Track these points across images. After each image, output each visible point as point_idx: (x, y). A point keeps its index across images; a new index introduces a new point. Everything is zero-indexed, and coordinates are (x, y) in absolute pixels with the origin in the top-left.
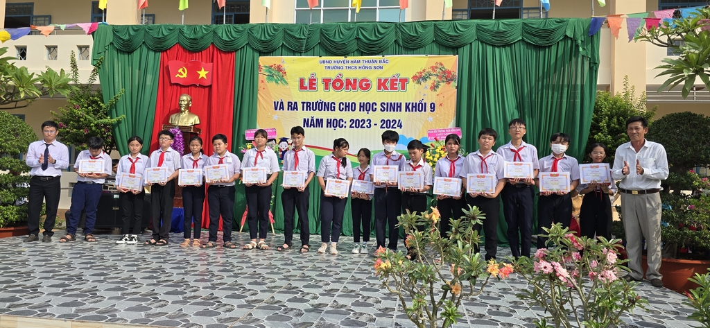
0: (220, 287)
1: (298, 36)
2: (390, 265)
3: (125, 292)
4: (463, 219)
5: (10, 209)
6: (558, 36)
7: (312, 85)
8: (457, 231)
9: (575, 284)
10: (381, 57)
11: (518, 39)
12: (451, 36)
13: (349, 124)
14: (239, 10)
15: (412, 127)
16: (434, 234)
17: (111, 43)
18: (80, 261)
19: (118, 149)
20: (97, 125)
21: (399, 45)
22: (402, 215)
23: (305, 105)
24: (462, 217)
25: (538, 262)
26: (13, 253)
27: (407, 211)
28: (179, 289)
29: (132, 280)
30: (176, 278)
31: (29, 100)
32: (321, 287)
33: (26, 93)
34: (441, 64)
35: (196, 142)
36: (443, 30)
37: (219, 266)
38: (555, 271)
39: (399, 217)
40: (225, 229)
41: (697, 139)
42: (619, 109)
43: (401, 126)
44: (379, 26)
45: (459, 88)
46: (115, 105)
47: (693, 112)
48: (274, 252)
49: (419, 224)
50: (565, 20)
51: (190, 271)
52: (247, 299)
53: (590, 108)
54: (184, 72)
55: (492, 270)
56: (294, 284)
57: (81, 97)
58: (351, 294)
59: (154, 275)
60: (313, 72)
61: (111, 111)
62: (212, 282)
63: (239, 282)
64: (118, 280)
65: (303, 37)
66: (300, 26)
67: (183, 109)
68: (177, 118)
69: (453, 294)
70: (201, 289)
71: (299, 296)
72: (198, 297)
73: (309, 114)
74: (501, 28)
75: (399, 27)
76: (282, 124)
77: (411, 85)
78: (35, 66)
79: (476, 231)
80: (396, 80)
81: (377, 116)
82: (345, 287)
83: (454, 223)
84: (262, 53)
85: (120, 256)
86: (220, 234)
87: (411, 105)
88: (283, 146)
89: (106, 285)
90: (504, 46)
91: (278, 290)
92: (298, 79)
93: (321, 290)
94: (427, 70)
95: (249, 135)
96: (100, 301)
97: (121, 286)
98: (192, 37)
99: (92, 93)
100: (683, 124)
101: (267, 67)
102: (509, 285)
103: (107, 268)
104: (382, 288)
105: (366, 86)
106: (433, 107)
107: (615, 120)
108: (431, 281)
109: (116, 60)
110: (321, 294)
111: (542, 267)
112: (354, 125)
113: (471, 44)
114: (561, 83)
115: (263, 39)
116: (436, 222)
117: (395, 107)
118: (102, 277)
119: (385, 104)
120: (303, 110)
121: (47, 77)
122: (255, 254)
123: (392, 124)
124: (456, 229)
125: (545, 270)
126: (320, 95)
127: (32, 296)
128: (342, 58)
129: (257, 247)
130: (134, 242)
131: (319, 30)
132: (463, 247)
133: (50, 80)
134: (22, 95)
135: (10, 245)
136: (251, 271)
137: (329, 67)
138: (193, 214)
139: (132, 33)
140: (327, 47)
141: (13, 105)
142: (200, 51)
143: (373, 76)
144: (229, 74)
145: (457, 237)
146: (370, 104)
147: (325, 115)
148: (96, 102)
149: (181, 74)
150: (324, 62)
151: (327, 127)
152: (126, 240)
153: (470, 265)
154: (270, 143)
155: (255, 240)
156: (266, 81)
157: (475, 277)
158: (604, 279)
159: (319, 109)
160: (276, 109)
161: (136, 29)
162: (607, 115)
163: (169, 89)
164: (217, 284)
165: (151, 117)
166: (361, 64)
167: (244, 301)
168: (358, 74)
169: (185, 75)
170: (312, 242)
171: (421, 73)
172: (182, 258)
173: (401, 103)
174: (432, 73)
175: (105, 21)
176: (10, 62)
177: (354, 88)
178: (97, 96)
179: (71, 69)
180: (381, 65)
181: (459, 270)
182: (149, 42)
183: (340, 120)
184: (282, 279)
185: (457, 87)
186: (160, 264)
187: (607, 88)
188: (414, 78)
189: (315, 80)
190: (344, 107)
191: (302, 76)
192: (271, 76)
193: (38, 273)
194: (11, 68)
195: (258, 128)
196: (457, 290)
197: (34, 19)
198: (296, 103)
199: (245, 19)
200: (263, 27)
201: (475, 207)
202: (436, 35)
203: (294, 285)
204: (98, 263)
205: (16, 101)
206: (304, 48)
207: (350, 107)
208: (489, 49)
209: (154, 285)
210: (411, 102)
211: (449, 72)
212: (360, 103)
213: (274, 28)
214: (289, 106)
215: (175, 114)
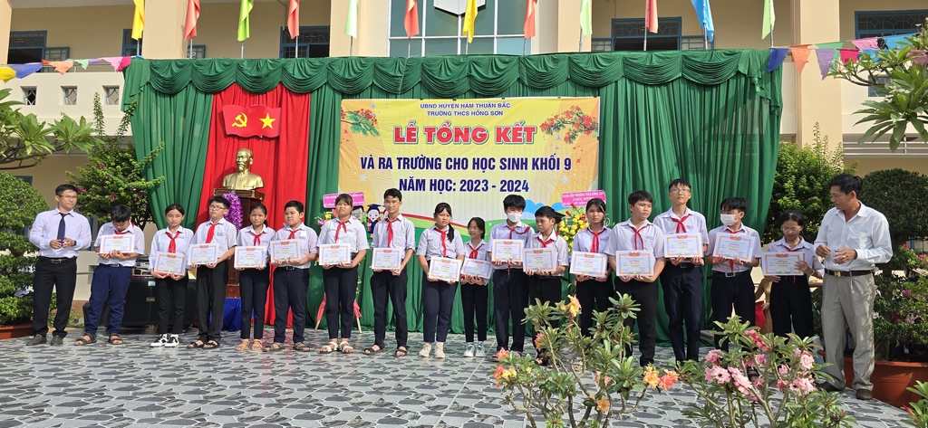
0: (289, 404)
1: (392, 73)
2: (515, 373)
3: (161, 411)
4: (611, 312)
5: (9, 302)
6: (729, 73)
7: (411, 136)
8: (603, 328)
9: (760, 396)
10: (500, 99)
11: (677, 76)
12: (590, 72)
13: (459, 185)
14: (315, 40)
15: (542, 189)
16: (573, 331)
17: (148, 83)
18: (101, 370)
19: (154, 221)
20: (127, 190)
21: (523, 84)
22: (531, 307)
23: (402, 161)
24: (609, 309)
25: (711, 367)
26: (12, 360)
27: (538, 300)
28: (233, 407)
29: (170, 396)
30: (229, 392)
31: (38, 158)
32: (423, 403)
33: (34, 148)
34: (578, 109)
35: (259, 210)
36: (581, 65)
37: (287, 375)
38: (733, 380)
39: (526, 310)
40: (296, 325)
41: (911, 204)
42: (809, 165)
43: (527, 189)
44: (497, 60)
45: (602, 139)
46: (152, 163)
47: (904, 170)
48: (360, 356)
49: (553, 318)
50: (737, 51)
51: (248, 383)
52: (324, 420)
53: (772, 164)
54: (243, 118)
55: (651, 379)
56: (388, 399)
57: (107, 153)
58: (463, 411)
59: (201, 388)
60: (413, 119)
61: (146, 170)
62: (278, 398)
63: (313, 398)
64: (152, 396)
65: (399, 75)
66: (394, 61)
67: (241, 168)
68: (233, 179)
69: (599, 412)
70: (263, 407)
71: (393, 415)
72: (259, 418)
73: (407, 174)
74: (655, 63)
75: (523, 61)
76: (372, 187)
77: (540, 136)
78: (48, 112)
79: (628, 327)
80: (521, 129)
81: (496, 176)
82: (455, 403)
83: (599, 316)
84: (345, 95)
85: (155, 363)
86: (289, 332)
87: (539, 161)
88: (373, 216)
89: (136, 403)
90: (659, 85)
91: (365, 408)
92: (392, 129)
93: (423, 408)
94: (560, 117)
95: (328, 201)
96: (128, 424)
97: (157, 403)
98: (254, 75)
99: (122, 147)
100: (893, 185)
101: (351, 113)
102: (672, 397)
103: (137, 380)
104: (505, 403)
105: (479, 136)
106: (568, 164)
107: (804, 179)
108: (569, 393)
109: (154, 105)
110: (423, 413)
111: (716, 374)
112: (465, 187)
113: (616, 82)
114: (733, 132)
115: (347, 76)
116: (575, 315)
117: (519, 164)
118: (131, 392)
119: (505, 160)
120: (399, 168)
121: (62, 128)
122: (335, 359)
123: (515, 186)
124: (601, 325)
125: (720, 379)
126: (421, 148)
127: (35, 418)
128: (450, 101)
129: (338, 350)
130: (174, 344)
131: (420, 66)
132: (612, 349)
133: (67, 131)
134: (29, 151)
135: (9, 350)
136: (330, 381)
137: (433, 113)
138: (254, 305)
139: (175, 69)
140: (429, 87)
141: (16, 164)
142: (265, 92)
143: (490, 124)
144: (302, 122)
145: (604, 335)
146: (486, 159)
147: (428, 175)
148: (126, 159)
149: (240, 123)
150: (426, 106)
151: (431, 189)
152: (164, 341)
153: (621, 372)
154: (356, 211)
155: (335, 340)
156: (350, 131)
157: (628, 389)
158: (797, 390)
159: (420, 167)
160: (364, 167)
161: (181, 65)
162: (793, 173)
163: (223, 142)
164: (285, 400)
165: (199, 178)
166: (475, 109)
167: (320, 423)
168: (471, 122)
169: (244, 124)
170: (411, 342)
171: (552, 120)
172: (237, 365)
173: (526, 159)
174: (566, 119)
175: (140, 54)
176: (14, 108)
177: (466, 140)
178: (129, 152)
179: (94, 116)
180: (500, 109)
181: (607, 380)
182: (198, 82)
183: (447, 181)
184: (371, 393)
185: (599, 138)
186: (209, 374)
187: (793, 138)
188: (543, 126)
189: (414, 129)
190: (452, 164)
191: (398, 125)
192: (357, 125)
193: (44, 388)
194: (14, 116)
195: (341, 192)
196: (604, 406)
197: (48, 52)
198: (389, 159)
199: (324, 51)
200: (347, 62)
201: (626, 295)
202: (571, 71)
203: (387, 401)
204: (125, 374)
205: (21, 159)
206: (400, 89)
207: (460, 164)
208: (640, 88)
209: (200, 402)
210: (540, 157)
211: (589, 119)
212: (474, 159)
213: (361, 63)
214: (380, 163)
215: (231, 175)
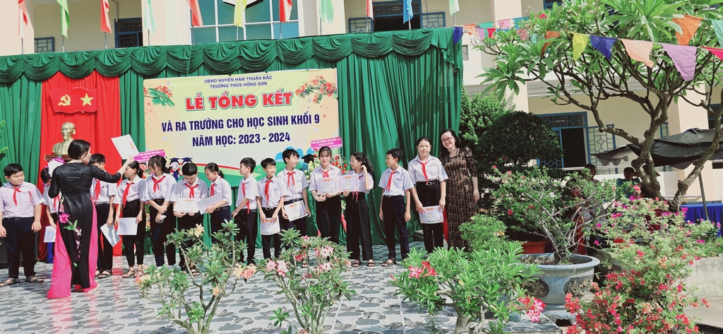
1: (181, 58)
6: (425, 46)
7: (199, 104)
10: (264, 73)
11: (390, 50)
12: (328, 50)
13: (238, 140)
15: (300, 139)
21: (280, 61)
23: (193, 124)
34: (322, 78)
36: (321, 45)
43: (288, 139)
44: (260, 44)
45: (340, 99)
50: (430, 30)
54: (67, 98)
60: (199, 91)
63: (88, 306)
65: (187, 58)
66: (183, 49)
67: (65, 138)
68: (61, 147)
73: (198, 133)
74: (374, 41)
75: (278, 43)
76: (172, 145)
77: (295, 99)
80: (281, 95)
81: (265, 131)
84: (146, 77)
87: (297, 117)
88: (175, 167)
90: (378, 58)
91: (120, 309)
92: (185, 100)
94: (309, 84)
98: (73, 64)
101: (152, 89)
105: (251, 101)
106: (317, 119)
107: (481, 119)
112: (243, 141)
113: (347, 57)
115: (146, 62)
119: (271, 119)
120: (192, 129)
123: (280, 137)
126: (207, 113)
128: (226, 76)
131: (202, 50)
137: (214, 86)
139: (11, 64)
140: (210, 66)
142: (82, 77)
143: (258, 92)
144: (114, 99)
146: (257, 119)
147: (214, 133)
149: (63, 102)
150: (209, 81)
151: (217, 144)
159: (207, 128)
160: (164, 130)
161: (15, 59)
162: (474, 116)
163: (53, 119)
165: (36, 147)
166: (246, 81)
168: (244, 91)
169: (68, 103)
171: (303, 87)
173: (287, 117)
174: (314, 86)
177: (241, 105)
180: (265, 81)
182: (29, 72)
183: (229, 136)
185: (338, 99)
188: (297, 91)
189: (201, 99)
190: (232, 123)
191: (188, 96)
192: (156, 99)
195: (148, 150)
198: (184, 123)
200: (146, 51)
202: (315, 50)
206: (188, 69)
207: (237, 123)
208: (364, 61)
210: (297, 115)
211: (330, 85)
212: (248, 119)
213: (156, 51)
214: (177, 126)
215: (58, 144)
